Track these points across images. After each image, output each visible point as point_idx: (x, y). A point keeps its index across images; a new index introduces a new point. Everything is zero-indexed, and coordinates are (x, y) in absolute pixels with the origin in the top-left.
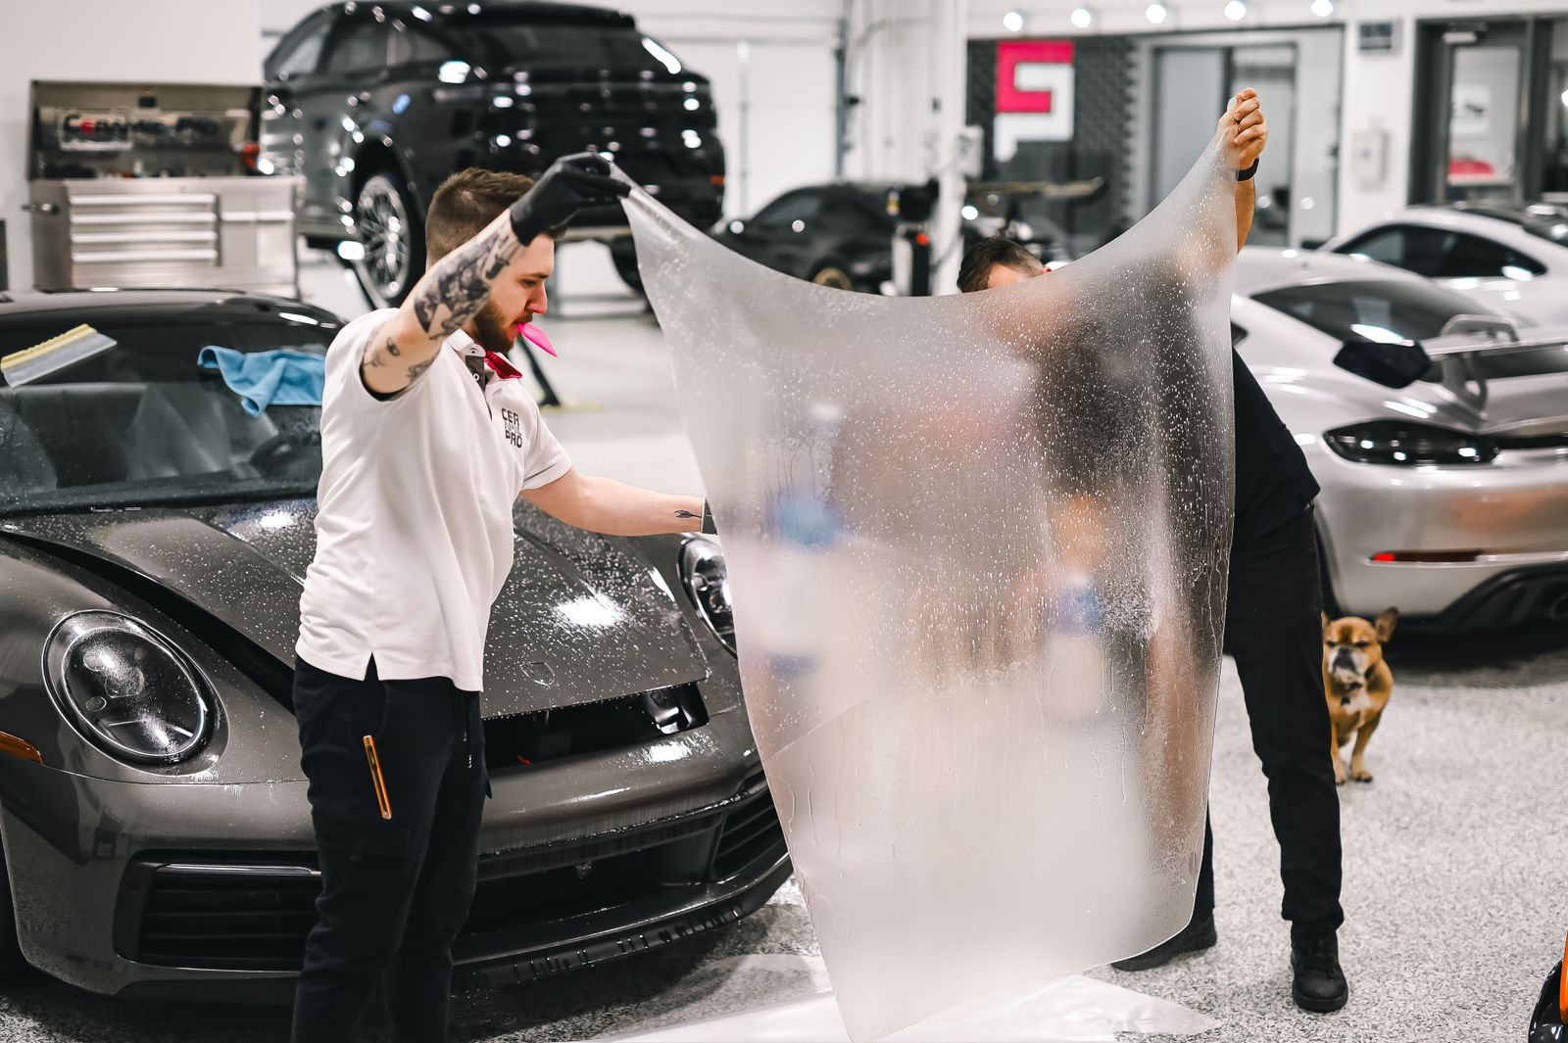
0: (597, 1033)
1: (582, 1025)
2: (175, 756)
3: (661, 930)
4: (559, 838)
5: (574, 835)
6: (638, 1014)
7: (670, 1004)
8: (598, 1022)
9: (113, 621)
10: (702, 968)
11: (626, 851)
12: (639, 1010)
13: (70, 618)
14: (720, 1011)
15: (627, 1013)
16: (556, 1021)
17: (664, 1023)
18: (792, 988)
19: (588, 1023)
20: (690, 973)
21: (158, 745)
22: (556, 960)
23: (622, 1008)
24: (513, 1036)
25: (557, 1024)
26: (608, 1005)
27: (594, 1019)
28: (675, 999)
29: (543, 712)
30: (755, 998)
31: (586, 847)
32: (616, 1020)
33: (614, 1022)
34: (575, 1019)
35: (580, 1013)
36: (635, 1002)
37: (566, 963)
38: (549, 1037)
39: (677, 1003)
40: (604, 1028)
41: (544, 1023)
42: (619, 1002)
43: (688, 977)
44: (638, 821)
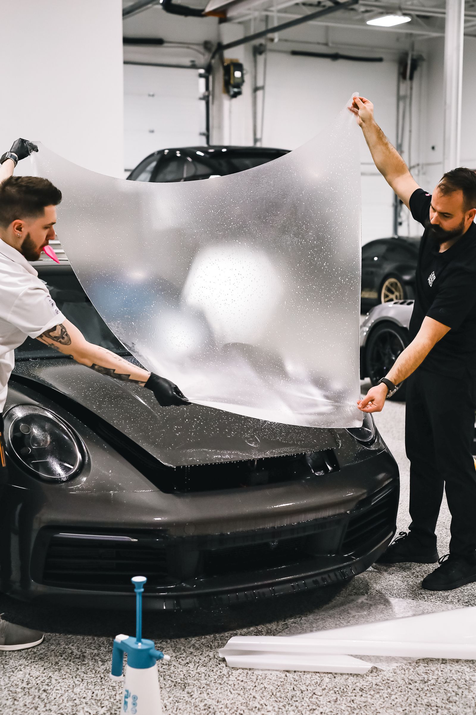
0: (280, 632)
1: (271, 628)
2: (64, 478)
3: (314, 579)
4: (261, 527)
5: (268, 525)
6: (301, 623)
7: (318, 619)
8: (280, 627)
9: (36, 409)
10: (334, 601)
11: (296, 536)
12: (301, 621)
13: (14, 407)
14: (345, 624)
15: (295, 623)
16: (258, 625)
17: (315, 629)
18: (383, 613)
19: (275, 627)
20: (329, 604)
21: (55, 472)
22: (259, 592)
23: (293, 620)
24: (235, 632)
25: (258, 627)
26: (285, 618)
27: (278, 626)
28: (321, 616)
29: (254, 460)
30: (363, 618)
31: (275, 533)
32: (289, 626)
33: (288, 627)
34: (268, 625)
35: (270, 622)
36: (299, 617)
37: (264, 594)
38: (254, 633)
39: (322, 618)
40: (283, 630)
41: (252, 626)
42: (291, 617)
43: (327, 606)
44: (303, 520)
